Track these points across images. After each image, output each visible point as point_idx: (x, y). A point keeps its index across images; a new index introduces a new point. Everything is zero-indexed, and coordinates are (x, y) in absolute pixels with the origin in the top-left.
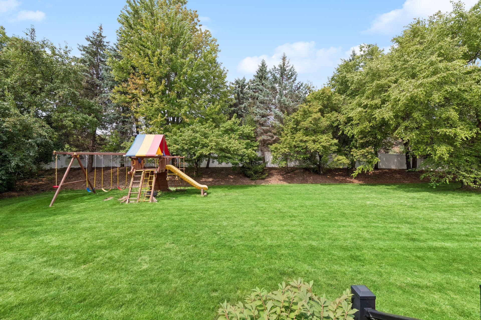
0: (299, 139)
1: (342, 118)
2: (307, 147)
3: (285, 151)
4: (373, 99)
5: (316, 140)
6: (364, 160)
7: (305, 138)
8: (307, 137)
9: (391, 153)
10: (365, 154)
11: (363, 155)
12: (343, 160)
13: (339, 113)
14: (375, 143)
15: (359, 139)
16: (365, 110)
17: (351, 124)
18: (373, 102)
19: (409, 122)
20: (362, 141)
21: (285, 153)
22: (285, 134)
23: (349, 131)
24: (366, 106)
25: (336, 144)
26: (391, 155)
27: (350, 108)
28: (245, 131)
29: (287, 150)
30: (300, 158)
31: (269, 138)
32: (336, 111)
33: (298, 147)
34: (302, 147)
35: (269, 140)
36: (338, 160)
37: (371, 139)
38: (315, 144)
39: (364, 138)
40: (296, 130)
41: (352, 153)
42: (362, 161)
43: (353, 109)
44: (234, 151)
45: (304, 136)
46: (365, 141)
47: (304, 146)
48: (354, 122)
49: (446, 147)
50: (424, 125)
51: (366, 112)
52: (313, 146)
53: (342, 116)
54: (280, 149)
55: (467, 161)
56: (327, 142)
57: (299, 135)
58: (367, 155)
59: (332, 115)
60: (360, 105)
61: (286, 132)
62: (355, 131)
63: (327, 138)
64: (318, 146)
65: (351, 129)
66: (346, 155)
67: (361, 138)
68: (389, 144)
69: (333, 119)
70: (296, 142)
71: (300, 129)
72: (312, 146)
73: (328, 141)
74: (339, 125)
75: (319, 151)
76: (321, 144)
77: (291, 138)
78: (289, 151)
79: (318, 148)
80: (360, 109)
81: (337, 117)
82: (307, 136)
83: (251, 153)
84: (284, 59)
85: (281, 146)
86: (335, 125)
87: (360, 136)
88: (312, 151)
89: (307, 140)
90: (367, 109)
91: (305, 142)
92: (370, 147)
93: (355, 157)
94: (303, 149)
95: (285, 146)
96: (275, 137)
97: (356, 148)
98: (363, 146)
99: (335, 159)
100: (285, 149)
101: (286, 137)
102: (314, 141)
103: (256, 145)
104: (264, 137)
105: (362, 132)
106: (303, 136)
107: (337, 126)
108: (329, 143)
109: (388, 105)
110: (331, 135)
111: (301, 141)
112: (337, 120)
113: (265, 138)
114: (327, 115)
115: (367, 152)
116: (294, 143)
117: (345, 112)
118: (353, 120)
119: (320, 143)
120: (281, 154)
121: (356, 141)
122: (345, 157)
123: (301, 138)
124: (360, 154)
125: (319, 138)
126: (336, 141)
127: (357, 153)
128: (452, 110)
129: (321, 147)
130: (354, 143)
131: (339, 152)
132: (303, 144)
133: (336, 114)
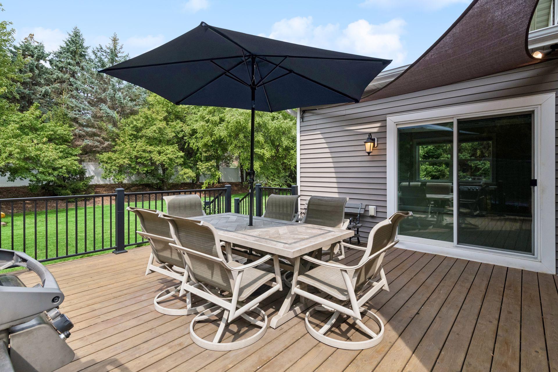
0: (142, 148)
1: (187, 130)
2: (152, 158)
3: (124, 162)
4: (213, 116)
5: (162, 151)
6: (209, 173)
7: (150, 148)
8: (151, 147)
9: (231, 167)
10: (209, 167)
11: (207, 168)
12: (190, 174)
13: (184, 123)
14: (216, 157)
15: (203, 152)
16: (207, 125)
17: (196, 137)
18: (213, 119)
19: (237, 141)
20: (206, 155)
21: (125, 164)
22: (122, 142)
23: (193, 144)
24: (208, 121)
25: (182, 157)
26: (231, 169)
27: (195, 119)
28: (59, 132)
29: (127, 161)
30: (143, 171)
31: (97, 144)
32: (181, 121)
33: (141, 158)
34: (145, 157)
35: (97, 147)
36: (185, 174)
37: (213, 153)
38: (160, 156)
39: (208, 152)
40: (136, 137)
41: (198, 166)
42: (206, 174)
43: (197, 121)
44: (47, 162)
45: (148, 146)
46: (208, 154)
47: (148, 157)
48: (198, 135)
49: (259, 162)
50: (245, 145)
51: (208, 126)
52: (159, 157)
53: (187, 127)
54: (115, 160)
55: (272, 172)
56: (173, 154)
57: (141, 144)
58: (211, 169)
59: (177, 124)
60: (203, 118)
61: (122, 139)
62: (200, 145)
63: (173, 150)
64: (164, 158)
65: (196, 142)
66: (191, 168)
67: (205, 152)
68: (229, 158)
69: (178, 129)
70: (138, 151)
71: (141, 137)
72: (156, 157)
73: (175, 153)
74: (184, 136)
75: (165, 163)
76: (168, 156)
77: (131, 147)
78: (130, 162)
79: (164, 160)
80: (203, 123)
81: (182, 127)
82: (151, 145)
83: (72, 164)
84: (115, 40)
85: (116, 155)
86: (180, 135)
87: (204, 150)
88: (158, 163)
89: (151, 150)
90: (209, 123)
91: (150, 152)
92: (213, 161)
93: (200, 170)
94: (147, 160)
95: (123, 156)
96: (106, 143)
97: (202, 161)
98: (208, 159)
99: (182, 173)
100: (124, 160)
101: (123, 146)
102: (160, 153)
103: (76, 153)
104: (88, 142)
105: (206, 145)
106: (146, 145)
107: (182, 138)
108: (176, 156)
109: (224, 124)
110: (177, 147)
111: (144, 151)
112: (182, 131)
113: (90, 144)
114: (172, 123)
115: (211, 166)
116: (135, 153)
117: (189, 123)
118: (197, 133)
119: (166, 155)
120: (118, 166)
121: (201, 154)
122: (191, 171)
123: (144, 148)
124: (205, 168)
125: (165, 150)
126: (182, 154)
127: (202, 166)
128: (261, 135)
129: (167, 159)
130: (199, 156)
131: (184, 165)
132: (147, 155)
133: (181, 124)
